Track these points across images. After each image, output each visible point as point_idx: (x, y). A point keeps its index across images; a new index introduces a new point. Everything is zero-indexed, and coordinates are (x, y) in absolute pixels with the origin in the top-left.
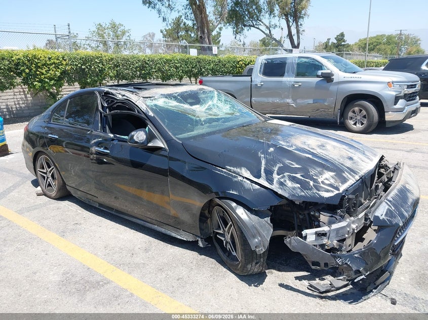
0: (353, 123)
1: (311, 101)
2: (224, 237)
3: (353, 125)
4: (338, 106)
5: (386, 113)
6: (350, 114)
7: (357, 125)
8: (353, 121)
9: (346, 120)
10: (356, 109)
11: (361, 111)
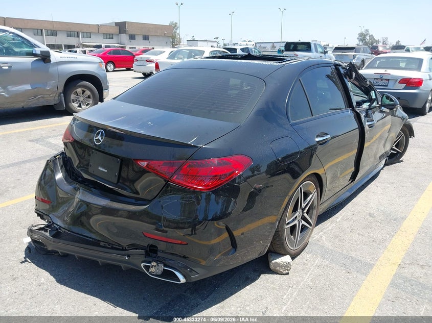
0: (77, 105)
1: (28, 87)
3: (78, 107)
4: (61, 89)
5: (104, 91)
6: (73, 96)
7: (83, 106)
8: (77, 103)
9: (70, 104)
10: (79, 90)
11: (84, 92)
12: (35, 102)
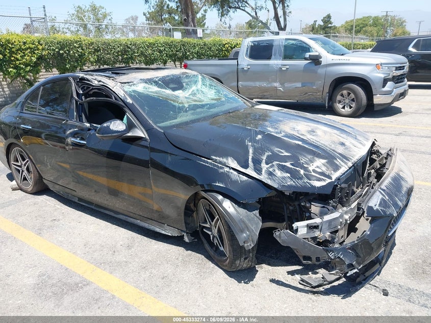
0: (341, 106)
1: (299, 85)
2: (211, 231)
3: (342, 108)
4: (327, 90)
5: (374, 96)
6: (339, 98)
7: (346, 108)
8: (342, 105)
9: (335, 104)
10: (345, 92)
11: (349, 94)
12: (307, 98)
